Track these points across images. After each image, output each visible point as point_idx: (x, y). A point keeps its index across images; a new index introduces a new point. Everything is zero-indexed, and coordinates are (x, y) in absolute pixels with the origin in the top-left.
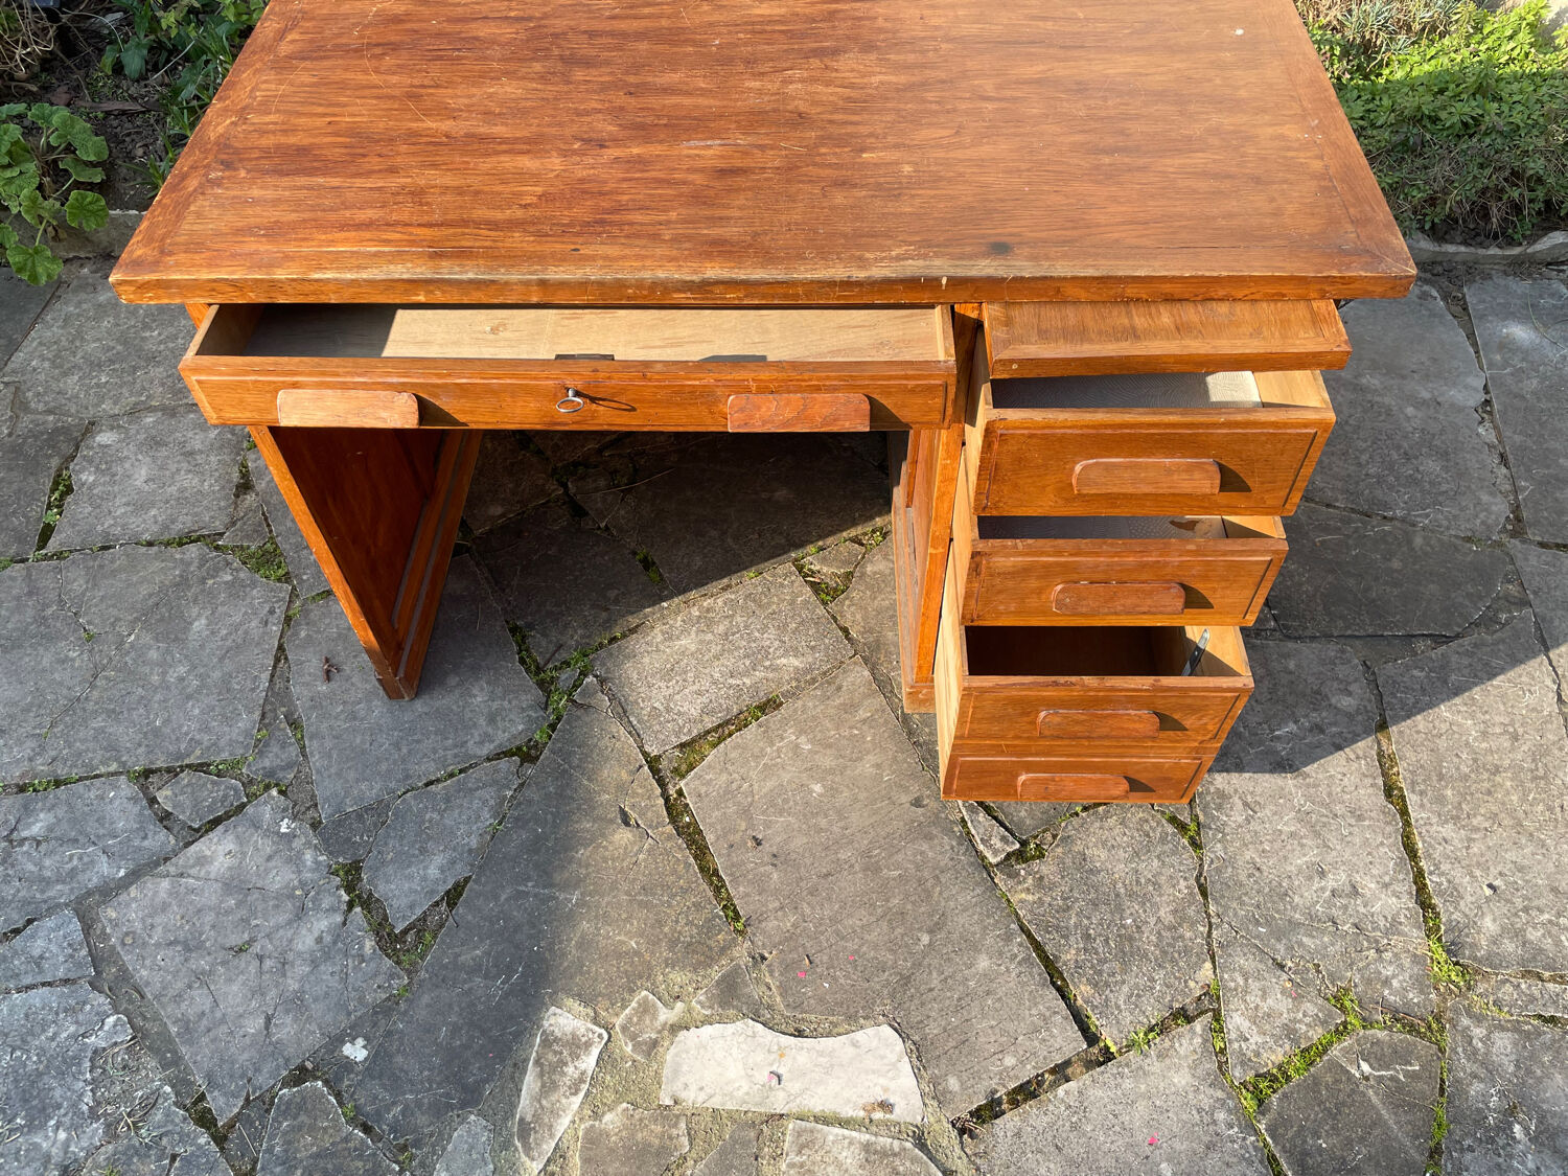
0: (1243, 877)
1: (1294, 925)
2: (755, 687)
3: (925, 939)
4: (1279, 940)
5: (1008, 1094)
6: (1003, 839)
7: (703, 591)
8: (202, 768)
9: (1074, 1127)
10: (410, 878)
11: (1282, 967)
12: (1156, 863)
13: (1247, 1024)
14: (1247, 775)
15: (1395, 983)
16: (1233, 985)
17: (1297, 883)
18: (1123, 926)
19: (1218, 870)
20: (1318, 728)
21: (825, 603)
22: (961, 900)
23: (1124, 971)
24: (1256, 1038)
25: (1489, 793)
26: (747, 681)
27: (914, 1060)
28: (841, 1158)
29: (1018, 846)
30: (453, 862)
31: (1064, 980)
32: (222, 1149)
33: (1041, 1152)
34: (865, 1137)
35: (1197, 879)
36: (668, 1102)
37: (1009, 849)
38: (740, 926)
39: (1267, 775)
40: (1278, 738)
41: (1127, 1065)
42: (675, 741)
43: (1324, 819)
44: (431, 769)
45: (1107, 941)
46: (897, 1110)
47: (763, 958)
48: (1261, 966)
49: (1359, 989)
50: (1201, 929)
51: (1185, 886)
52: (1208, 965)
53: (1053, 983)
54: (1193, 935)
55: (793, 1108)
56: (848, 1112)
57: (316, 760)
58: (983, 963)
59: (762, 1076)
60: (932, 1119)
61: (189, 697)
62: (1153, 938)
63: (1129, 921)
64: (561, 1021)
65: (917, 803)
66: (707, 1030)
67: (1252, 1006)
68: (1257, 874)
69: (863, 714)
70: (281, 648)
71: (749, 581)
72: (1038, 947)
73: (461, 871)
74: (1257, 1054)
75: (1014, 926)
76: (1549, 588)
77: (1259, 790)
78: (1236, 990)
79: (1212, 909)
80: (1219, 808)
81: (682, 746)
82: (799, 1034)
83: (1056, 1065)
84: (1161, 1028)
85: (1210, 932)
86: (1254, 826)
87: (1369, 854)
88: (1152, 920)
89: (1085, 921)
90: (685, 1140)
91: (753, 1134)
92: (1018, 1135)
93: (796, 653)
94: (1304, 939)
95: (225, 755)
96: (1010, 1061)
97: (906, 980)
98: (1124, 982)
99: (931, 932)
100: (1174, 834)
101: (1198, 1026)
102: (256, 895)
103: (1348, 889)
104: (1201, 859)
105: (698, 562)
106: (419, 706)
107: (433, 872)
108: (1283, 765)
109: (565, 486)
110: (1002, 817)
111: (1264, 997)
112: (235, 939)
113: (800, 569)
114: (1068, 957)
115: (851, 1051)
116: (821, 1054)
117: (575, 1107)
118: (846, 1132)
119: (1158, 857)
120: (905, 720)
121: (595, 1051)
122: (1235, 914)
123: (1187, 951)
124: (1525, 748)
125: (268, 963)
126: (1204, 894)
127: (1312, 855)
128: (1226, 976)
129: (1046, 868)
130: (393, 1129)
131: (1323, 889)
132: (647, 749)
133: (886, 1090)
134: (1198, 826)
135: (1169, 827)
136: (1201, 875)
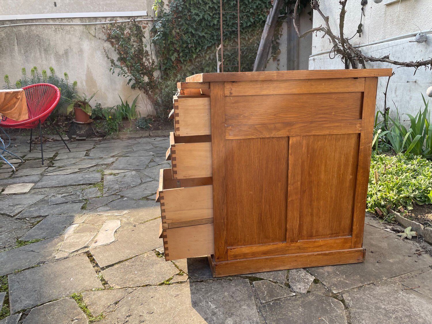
0: (149, 294)
4: (125, 302)
5: (93, 258)
12: (155, 276)
13: (99, 295)
14: (190, 295)
17: (146, 307)
19: (152, 289)
24: (93, 297)
27: (105, 245)
28: (87, 239)
29: (161, 253)
31: (120, 263)
34: (90, 241)
35: (148, 285)
36: (106, 222)
38: (143, 222)
39: (191, 300)
40: (208, 303)
41: (94, 275)
43: (172, 314)
46: (94, 244)
47: (135, 226)
49: (104, 321)
50: (132, 286)
51: (147, 282)
52: (120, 287)
53: (119, 261)
54: (131, 284)
55: (99, 233)
56: (96, 238)
59: (107, 229)
60: (90, 248)
62: (130, 277)
63: (136, 272)
66: (120, 223)
68: (150, 297)
72: (131, 258)
74: (88, 297)
75: (137, 255)
77: (183, 298)
79: (138, 288)
80: (177, 289)
82: (115, 232)
83: (97, 264)
84: (102, 280)
85: (130, 288)
88: (136, 276)
89: (137, 265)
91: (96, 231)
92: (82, 260)
94: (124, 308)
100: (165, 279)
101: (101, 286)
103: (143, 320)
104: (156, 285)
108: (195, 304)
111: (106, 299)
114: (127, 263)
115: (110, 237)
116: (110, 234)
117: (109, 215)
118: (92, 238)
122: (136, 293)
123: (125, 283)
126: (143, 286)
127: (157, 311)
128: (115, 291)
129: (155, 257)
131: (143, 313)
133: (100, 242)
134: (169, 284)
135: (167, 279)
136: (151, 285)
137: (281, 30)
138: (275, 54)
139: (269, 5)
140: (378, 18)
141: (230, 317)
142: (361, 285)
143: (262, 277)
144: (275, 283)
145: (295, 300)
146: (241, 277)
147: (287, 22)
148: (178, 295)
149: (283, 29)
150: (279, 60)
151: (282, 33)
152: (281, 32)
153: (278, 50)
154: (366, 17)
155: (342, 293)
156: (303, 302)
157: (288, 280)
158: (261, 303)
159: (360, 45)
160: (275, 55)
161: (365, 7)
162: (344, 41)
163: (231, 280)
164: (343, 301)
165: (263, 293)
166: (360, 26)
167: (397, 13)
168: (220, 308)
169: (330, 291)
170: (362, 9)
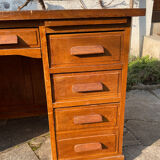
21: (34, 151)
113: (29, 144)
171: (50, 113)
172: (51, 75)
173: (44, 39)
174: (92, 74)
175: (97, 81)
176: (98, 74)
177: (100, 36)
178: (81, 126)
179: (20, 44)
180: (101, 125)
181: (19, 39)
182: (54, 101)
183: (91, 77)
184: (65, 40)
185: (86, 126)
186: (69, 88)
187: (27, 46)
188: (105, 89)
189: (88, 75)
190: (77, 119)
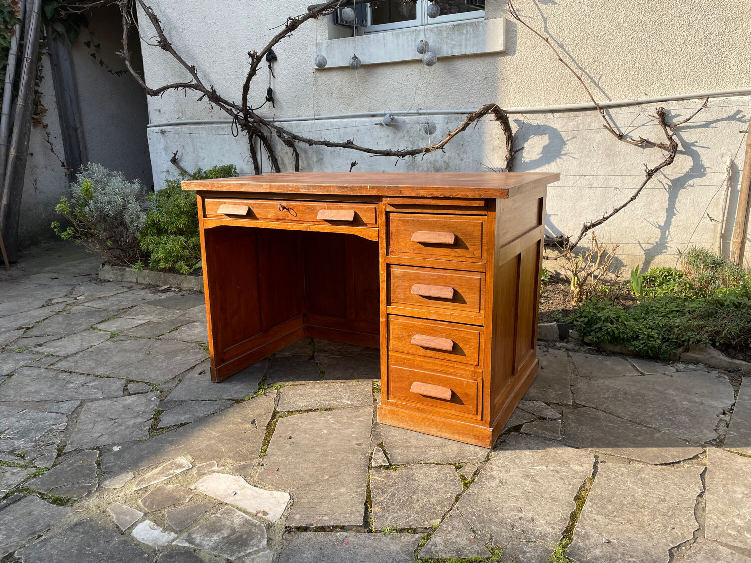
0: (480, 501)
1: (491, 521)
2: (329, 405)
3: (327, 477)
4: (480, 523)
5: (316, 527)
6: (384, 462)
7: (334, 381)
8: (146, 383)
9: (334, 545)
10: (174, 418)
11: (474, 532)
12: (442, 486)
13: (441, 542)
15: (528, 555)
16: (445, 529)
17: (504, 510)
18: (411, 498)
19: (470, 496)
20: (558, 472)
21: (374, 392)
22: (351, 472)
23: (399, 510)
24: (441, 548)
25: (633, 513)
26: (327, 403)
27: (289, 506)
28: (235, 521)
29: (388, 464)
30: (190, 418)
31: (371, 505)
32: (57, 458)
33: (313, 547)
34: (250, 518)
35: (457, 496)
36: (192, 488)
37: (383, 464)
38: (263, 455)
41: (374, 536)
42: (288, 410)
43: (536, 497)
44: (207, 398)
45: (400, 500)
46: (268, 516)
47: (263, 465)
48: (463, 528)
49: (507, 550)
50: (446, 509)
51: (450, 495)
52: (439, 520)
53: (365, 504)
54: (440, 510)
55: (233, 503)
56: (249, 510)
57: (177, 388)
58: (343, 490)
59: (230, 492)
60: (279, 523)
61: (160, 370)
62: (421, 505)
63: (415, 497)
64: (182, 460)
65: (359, 445)
66: (225, 475)
67: (448, 538)
68: (487, 502)
69: (361, 419)
70: (195, 367)
71: (353, 383)
72: (369, 493)
73: (191, 420)
74: (437, 552)
75: (365, 485)
76: (721, 464)
77: (510, 480)
78: (445, 531)
79: (456, 505)
80: (487, 480)
81: (289, 411)
82: (255, 486)
83: (344, 526)
84: (401, 531)
85: (449, 511)
86: (499, 489)
87: (550, 513)
88: (426, 500)
89: (396, 492)
90: (188, 500)
91: (212, 506)
92: (309, 540)
93: (351, 400)
94: (493, 527)
95: (155, 383)
96: (326, 518)
97: (308, 485)
98: (396, 513)
99: (331, 476)
100: (458, 480)
101: (417, 536)
102: (129, 410)
103: (529, 519)
104: (465, 491)
105: (340, 375)
106: (219, 385)
107: (183, 418)
109: (314, 353)
110: (389, 457)
111: (456, 537)
112: (113, 417)
113: (373, 384)
114: (378, 498)
115: (268, 495)
116: (257, 493)
117: (163, 480)
118: (244, 515)
119: (445, 484)
120: (375, 425)
121: (184, 469)
122: (466, 510)
123: (433, 513)
124: (666, 505)
125: (116, 424)
126: (456, 500)
127: (519, 505)
128: (444, 526)
129: (392, 473)
130: (106, 468)
131: (516, 516)
132: (277, 409)
133: (270, 509)
134: (472, 481)
135: (458, 478)
136: (460, 495)
137: (40, 68)
138: (36, 114)
139: (10, 18)
140: (303, 85)
141: (569, 465)
142: (569, 390)
143: (516, 424)
144: (532, 421)
145: (569, 425)
146: (504, 434)
147: (50, 55)
148: (500, 482)
149: (42, 67)
150: (46, 126)
151: (42, 74)
152: (40, 73)
153: (42, 107)
154: (277, 79)
155: (574, 402)
156: (573, 421)
157: (533, 414)
158: (560, 441)
159: (275, 119)
160: (35, 117)
161: (273, 65)
162: (246, 110)
163: (505, 442)
164: (584, 407)
165: (544, 434)
166: (270, 91)
167: (337, 83)
168: (550, 465)
169: (566, 405)
170: (270, 67)
171: (382, 320)
172: (388, 266)
173: (383, 218)
174: (441, 273)
175: (446, 285)
176: (448, 274)
177: (452, 219)
178: (423, 352)
179: (357, 221)
180: (447, 356)
181: (356, 216)
182: (389, 303)
183: (439, 277)
184: (408, 221)
185: (431, 353)
186: (410, 288)
187: (364, 224)
188: (457, 298)
189: (435, 273)
190: (419, 339)
